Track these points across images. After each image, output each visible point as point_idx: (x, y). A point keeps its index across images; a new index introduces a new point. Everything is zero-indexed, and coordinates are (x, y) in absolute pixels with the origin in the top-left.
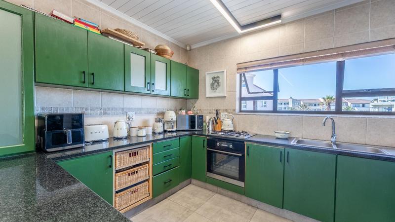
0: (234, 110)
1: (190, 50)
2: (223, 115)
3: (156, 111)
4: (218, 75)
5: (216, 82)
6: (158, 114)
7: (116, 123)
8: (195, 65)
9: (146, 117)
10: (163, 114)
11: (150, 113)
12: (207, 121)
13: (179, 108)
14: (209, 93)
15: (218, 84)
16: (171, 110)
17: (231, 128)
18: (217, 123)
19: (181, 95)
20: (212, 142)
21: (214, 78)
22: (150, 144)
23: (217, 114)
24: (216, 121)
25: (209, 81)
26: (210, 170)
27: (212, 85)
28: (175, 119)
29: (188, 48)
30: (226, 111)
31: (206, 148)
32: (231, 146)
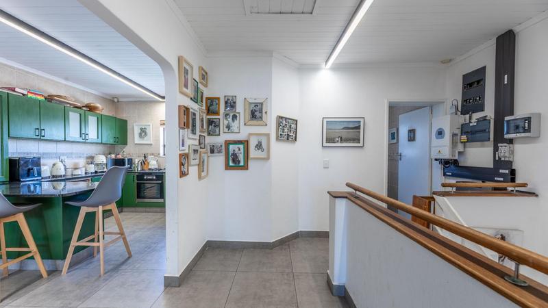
0: (159, 154)
1: (118, 101)
2: (150, 158)
3: (86, 156)
4: (146, 127)
5: (143, 132)
6: (87, 158)
7: (54, 165)
8: (124, 116)
9: (77, 161)
10: (92, 158)
11: (80, 157)
12: (137, 162)
13: (108, 152)
14: (137, 140)
15: (145, 133)
16: (100, 154)
17: (157, 167)
18: (144, 164)
19: (111, 141)
20: (140, 177)
21: (141, 129)
22: (90, 178)
23: (145, 157)
24: (144, 163)
25: (137, 131)
26: (139, 197)
27: (140, 134)
28: (105, 161)
29: (116, 100)
30: (153, 155)
31: (136, 181)
32: (154, 178)
